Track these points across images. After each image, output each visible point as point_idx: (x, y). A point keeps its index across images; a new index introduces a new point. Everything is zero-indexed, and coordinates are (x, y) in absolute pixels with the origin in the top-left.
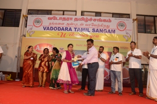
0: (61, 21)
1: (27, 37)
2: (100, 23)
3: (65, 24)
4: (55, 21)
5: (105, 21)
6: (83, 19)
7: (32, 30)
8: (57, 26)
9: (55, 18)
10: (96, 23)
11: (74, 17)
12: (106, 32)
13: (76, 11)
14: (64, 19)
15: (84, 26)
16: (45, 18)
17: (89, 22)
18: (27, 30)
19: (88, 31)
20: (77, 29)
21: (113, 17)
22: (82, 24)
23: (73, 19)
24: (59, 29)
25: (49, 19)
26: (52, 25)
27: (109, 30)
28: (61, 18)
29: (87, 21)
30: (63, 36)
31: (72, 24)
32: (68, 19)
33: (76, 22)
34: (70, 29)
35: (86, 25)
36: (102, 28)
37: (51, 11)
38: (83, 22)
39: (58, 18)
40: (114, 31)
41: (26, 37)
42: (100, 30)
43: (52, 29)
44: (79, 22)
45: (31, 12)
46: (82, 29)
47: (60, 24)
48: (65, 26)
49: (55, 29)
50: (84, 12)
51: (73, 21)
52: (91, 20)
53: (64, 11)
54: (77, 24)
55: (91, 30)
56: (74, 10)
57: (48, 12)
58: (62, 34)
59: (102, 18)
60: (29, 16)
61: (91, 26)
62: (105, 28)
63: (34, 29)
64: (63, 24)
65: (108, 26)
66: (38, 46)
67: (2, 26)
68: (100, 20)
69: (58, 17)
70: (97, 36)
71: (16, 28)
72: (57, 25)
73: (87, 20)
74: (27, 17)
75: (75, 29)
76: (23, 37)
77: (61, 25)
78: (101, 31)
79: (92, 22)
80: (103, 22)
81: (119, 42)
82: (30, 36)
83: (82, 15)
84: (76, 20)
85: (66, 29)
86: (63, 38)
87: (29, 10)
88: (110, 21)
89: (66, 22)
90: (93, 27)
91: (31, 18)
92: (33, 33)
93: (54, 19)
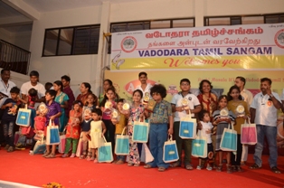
0: (168, 39)
1: (113, 70)
2: (242, 37)
3: (176, 43)
4: (159, 40)
5: (250, 31)
6: (208, 32)
7: (121, 58)
8: (163, 48)
9: (159, 35)
10: (234, 37)
11: (191, 30)
12: (254, 52)
13: (194, 19)
14: (174, 35)
15: (211, 45)
16: (140, 36)
17: (220, 37)
18: (112, 58)
19: (219, 53)
20: (198, 52)
21: (265, 23)
22: (208, 42)
23: (190, 34)
24: (166, 53)
25: (147, 36)
26: (153, 48)
27: (259, 49)
28: (168, 34)
29: (216, 36)
30: (174, 64)
31: (189, 43)
32: (181, 34)
33: (196, 39)
34: (187, 52)
35: (214, 43)
36: (244, 45)
37: (150, 21)
38: (209, 37)
39: (164, 34)
40: (269, 50)
41: (111, 71)
42: (242, 49)
43: (154, 53)
44: (202, 39)
45: (115, 27)
46: (207, 50)
47: (166, 44)
48: (176, 47)
49: (160, 53)
50: (208, 18)
51: (190, 38)
52: (223, 32)
53: (172, 20)
54: (197, 43)
55: (223, 50)
56: (191, 16)
57: (144, 25)
58: (173, 60)
59: (244, 27)
60: (114, 35)
61: (223, 44)
62: (252, 45)
63: (124, 55)
64: (173, 43)
65: (257, 42)
66: (131, 85)
67: (71, 54)
68: (240, 32)
69: (163, 31)
70: (236, 62)
71: (94, 56)
72: (163, 46)
73: (215, 34)
74: (110, 36)
75: (195, 50)
76: (106, 71)
77: (169, 46)
78: (244, 51)
79: (226, 35)
80: (246, 35)
81: (280, 69)
82: (118, 68)
83: (205, 25)
84: (196, 34)
85: (179, 52)
86: (174, 69)
87: (112, 24)
88: (260, 31)
89: (177, 40)
90: (229, 44)
91: (118, 38)
92: (122, 63)
93: (157, 37)
